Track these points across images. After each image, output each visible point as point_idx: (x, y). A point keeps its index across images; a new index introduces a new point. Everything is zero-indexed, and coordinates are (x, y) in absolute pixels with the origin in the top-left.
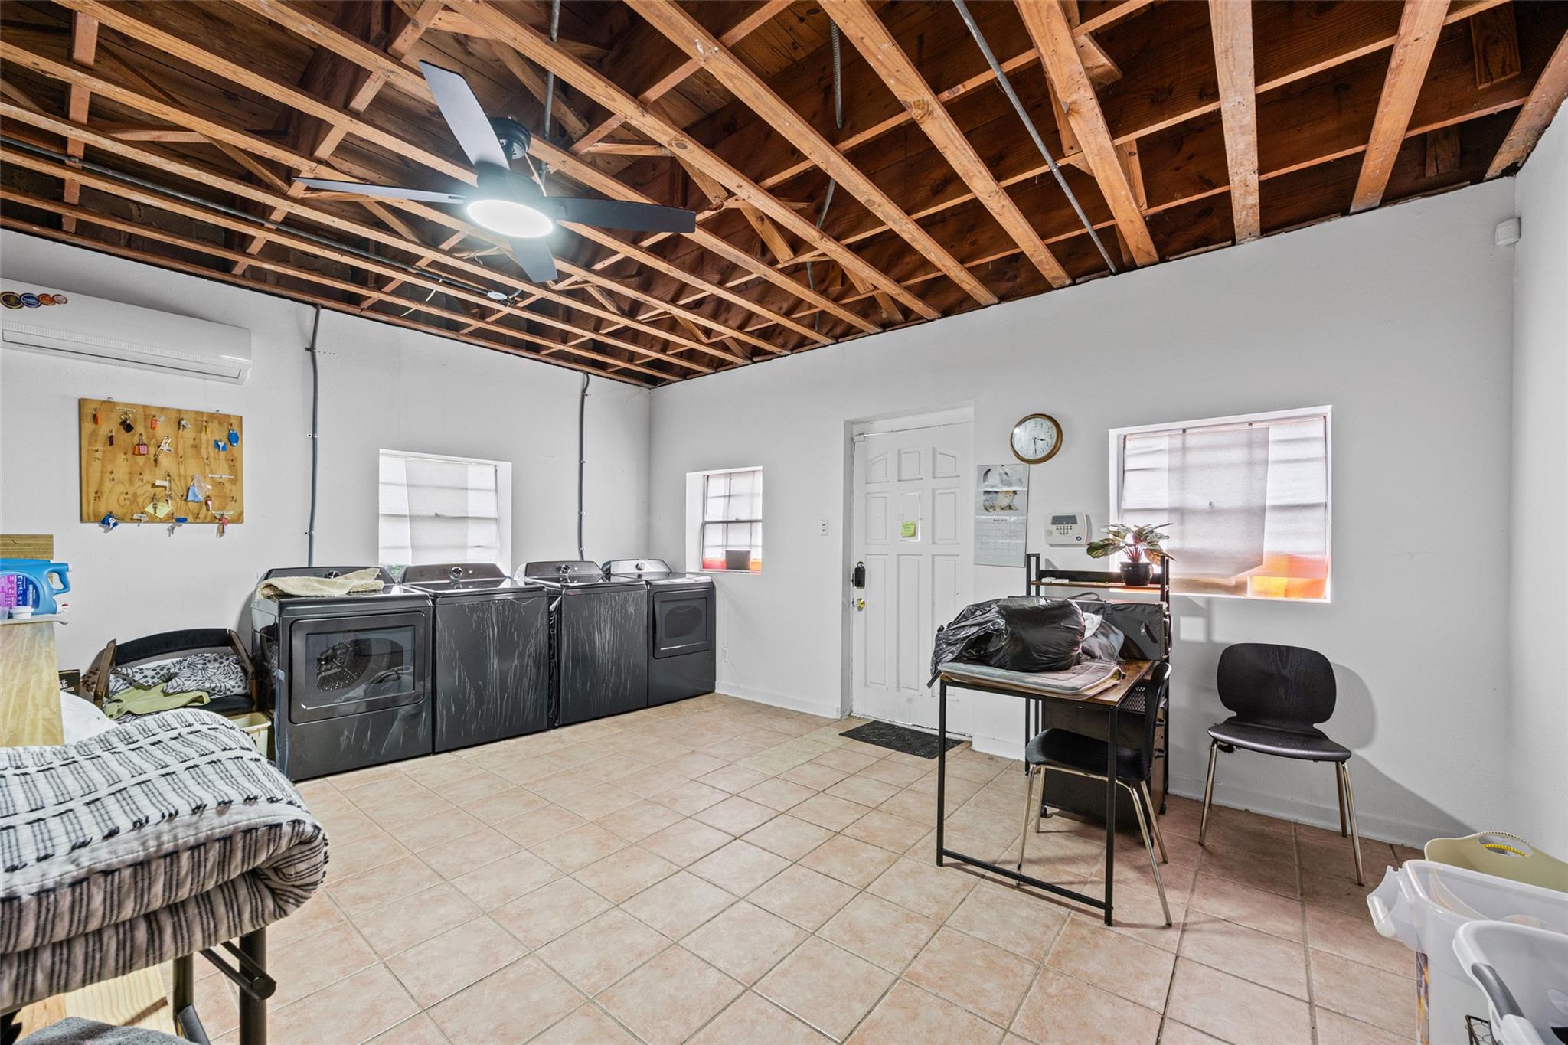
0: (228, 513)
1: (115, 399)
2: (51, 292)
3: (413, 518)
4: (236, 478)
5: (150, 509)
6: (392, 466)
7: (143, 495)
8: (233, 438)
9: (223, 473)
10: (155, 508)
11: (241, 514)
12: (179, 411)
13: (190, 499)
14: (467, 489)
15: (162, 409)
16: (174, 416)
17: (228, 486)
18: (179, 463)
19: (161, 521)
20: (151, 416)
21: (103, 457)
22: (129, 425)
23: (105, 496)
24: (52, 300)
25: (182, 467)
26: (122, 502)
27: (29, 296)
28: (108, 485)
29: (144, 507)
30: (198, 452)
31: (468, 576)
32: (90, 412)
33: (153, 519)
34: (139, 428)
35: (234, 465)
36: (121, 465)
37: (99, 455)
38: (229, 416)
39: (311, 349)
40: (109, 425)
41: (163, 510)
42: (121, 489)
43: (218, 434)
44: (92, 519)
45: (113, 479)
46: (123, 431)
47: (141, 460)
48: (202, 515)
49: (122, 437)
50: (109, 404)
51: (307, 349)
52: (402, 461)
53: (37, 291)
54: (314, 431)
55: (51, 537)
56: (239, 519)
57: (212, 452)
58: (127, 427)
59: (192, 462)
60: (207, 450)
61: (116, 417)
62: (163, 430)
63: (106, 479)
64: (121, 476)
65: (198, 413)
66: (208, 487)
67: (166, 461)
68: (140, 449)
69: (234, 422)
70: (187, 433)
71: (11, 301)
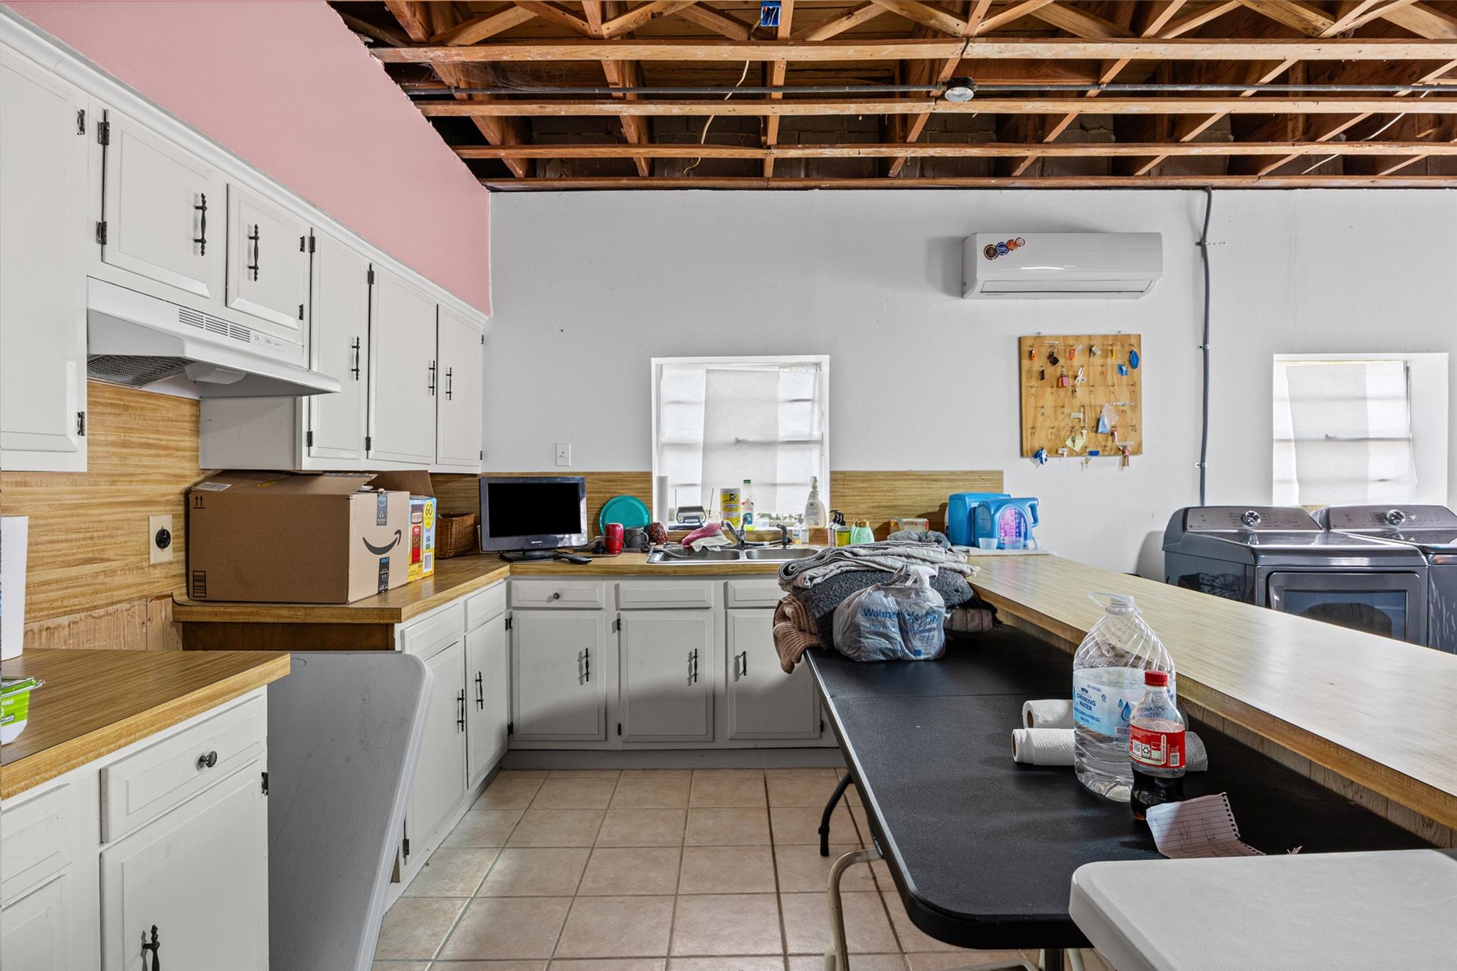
0: (1130, 444)
1: (1044, 332)
2: (1013, 237)
3: (1298, 443)
4: (1136, 406)
5: (1069, 443)
7: (1063, 428)
8: (1134, 360)
9: (1124, 399)
10: (1074, 441)
11: (1140, 445)
12: (1090, 337)
13: (1100, 430)
14: (1365, 399)
15: (1077, 338)
16: (1087, 343)
17: (1129, 412)
18: (1091, 393)
19: (1078, 455)
20: (1069, 345)
21: (1037, 392)
22: (1055, 358)
23: (1038, 430)
24: (1016, 244)
25: (1093, 396)
26: (1049, 436)
27: (1001, 245)
28: (1040, 418)
29: (1065, 441)
30: (1105, 378)
32: (1025, 349)
33: (1072, 453)
34: (1062, 361)
35: (1134, 390)
36: (1049, 397)
37: (1033, 391)
38: (1129, 336)
39: (1202, 244)
40: (1039, 363)
41: (1080, 443)
42: (1048, 423)
43: (1119, 358)
44: (1030, 455)
45: (1043, 414)
46: (1049, 364)
47: (1062, 392)
48: (1109, 447)
49: (1051, 371)
50: (1039, 338)
51: (1198, 244)
53: (1010, 238)
54: (1205, 341)
55: (1001, 473)
56: (1138, 451)
57: (1116, 376)
58: (1053, 360)
59: (1100, 391)
60: (1113, 376)
61: (1045, 352)
62: (1079, 359)
63: (1039, 415)
64: (1049, 410)
65: (1105, 337)
66: (1115, 417)
67: (1082, 391)
68: (1062, 382)
69: (1134, 342)
70: (1097, 360)
71: (991, 252)
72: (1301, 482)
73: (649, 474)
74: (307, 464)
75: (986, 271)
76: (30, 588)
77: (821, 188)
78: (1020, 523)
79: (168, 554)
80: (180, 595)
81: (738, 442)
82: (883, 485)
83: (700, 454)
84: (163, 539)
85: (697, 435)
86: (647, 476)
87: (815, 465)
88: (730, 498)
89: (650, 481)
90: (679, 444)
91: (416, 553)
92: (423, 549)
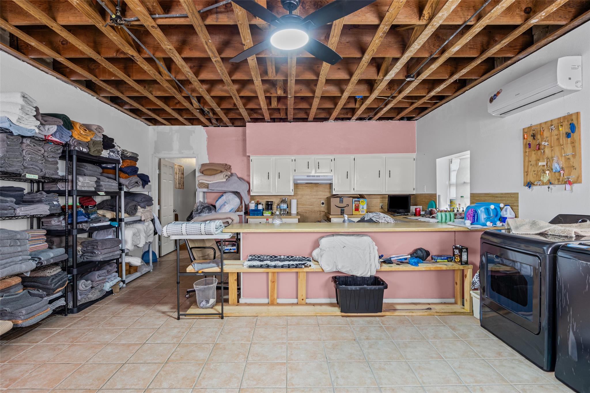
0: (573, 177)
1: (533, 124)
5: (542, 178)
8: (573, 128)
9: (569, 151)
10: (544, 178)
11: (580, 177)
12: (552, 121)
13: (554, 170)
15: (546, 123)
16: (550, 124)
17: (572, 159)
18: (552, 150)
19: (546, 184)
20: (542, 128)
23: (529, 172)
24: (498, 93)
25: (553, 152)
26: (534, 176)
27: (495, 95)
28: (530, 167)
29: (540, 177)
30: (559, 142)
32: (526, 132)
33: (543, 184)
34: (538, 136)
36: (534, 157)
37: (527, 154)
38: (571, 115)
40: (530, 139)
41: (546, 178)
42: (533, 169)
43: (564, 129)
44: (527, 185)
46: (533, 139)
48: (561, 180)
49: (535, 143)
50: (531, 127)
55: (518, 194)
56: (578, 180)
57: (565, 139)
58: (534, 137)
59: (557, 149)
60: (563, 140)
61: (532, 134)
62: (546, 134)
63: (530, 165)
64: (533, 162)
66: (562, 163)
67: (547, 151)
68: (539, 147)
69: (574, 117)
70: (555, 132)
71: (491, 100)
73: (436, 194)
74: (334, 193)
77: (467, 90)
78: (475, 215)
81: (464, 183)
83: (455, 188)
85: (455, 181)
86: (435, 195)
87: (467, 192)
89: (436, 196)
90: (453, 184)
91: (357, 209)
92: (360, 208)
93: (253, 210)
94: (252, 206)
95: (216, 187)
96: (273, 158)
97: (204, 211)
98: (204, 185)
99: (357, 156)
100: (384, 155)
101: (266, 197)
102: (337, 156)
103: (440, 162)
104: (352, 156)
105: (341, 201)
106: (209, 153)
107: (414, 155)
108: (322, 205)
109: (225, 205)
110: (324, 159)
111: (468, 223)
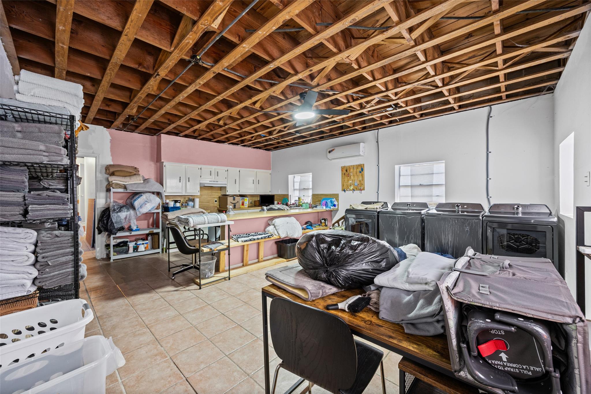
0: (362, 188)
1: (345, 165)
2: (333, 148)
3: (412, 186)
4: (363, 179)
5: (350, 188)
6: (405, 169)
7: (349, 185)
8: (362, 170)
9: (361, 179)
12: (354, 165)
13: (355, 185)
14: (433, 174)
15: (351, 166)
16: (353, 167)
17: (362, 181)
18: (354, 177)
20: (350, 167)
23: (344, 185)
24: (333, 150)
26: (347, 187)
31: (413, 207)
32: (343, 168)
33: (350, 190)
34: (348, 171)
35: (363, 176)
36: (346, 179)
37: (343, 177)
38: (361, 164)
39: (377, 141)
40: (345, 171)
41: (352, 188)
42: (346, 184)
43: (360, 169)
44: (343, 190)
47: (348, 177)
48: (357, 189)
49: (347, 173)
50: (344, 167)
52: (410, 168)
53: (332, 149)
54: (378, 164)
55: (339, 194)
56: (364, 189)
57: (359, 173)
58: (346, 171)
59: (356, 177)
60: (358, 174)
61: (345, 169)
62: (352, 170)
63: (344, 182)
64: (346, 181)
65: (357, 165)
66: (358, 182)
67: (352, 177)
68: (348, 175)
69: (362, 166)
70: (355, 170)
71: (330, 152)
72: (412, 196)
74: (227, 194)
75: (330, 156)
76: (199, 205)
78: (326, 204)
79: (217, 203)
80: (218, 207)
81: (304, 189)
82: (320, 196)
84: (216, 201)
85: (298, 188)
86: (288, 195)
87: (310, 193)
88: (299, 198)
90: (297, 190)
91: (243, 204)
92: (245, 204)
93: (172, 208)
94: (171, 204)
95: (136, 188)
96: (184, 165)
97: (122, 210)
98: (119, 186)
99: (241, 169)
100: (256, 170)
101: (172, 197)
102: (229, 168)
103: (290, 177)
104: (238, 169)
105: (234, 199)
106: (112, 155)
107: (270, 171)
108: (215, 203)
109: (146, 204)
110: (221, 169)
111: (324, 207)
